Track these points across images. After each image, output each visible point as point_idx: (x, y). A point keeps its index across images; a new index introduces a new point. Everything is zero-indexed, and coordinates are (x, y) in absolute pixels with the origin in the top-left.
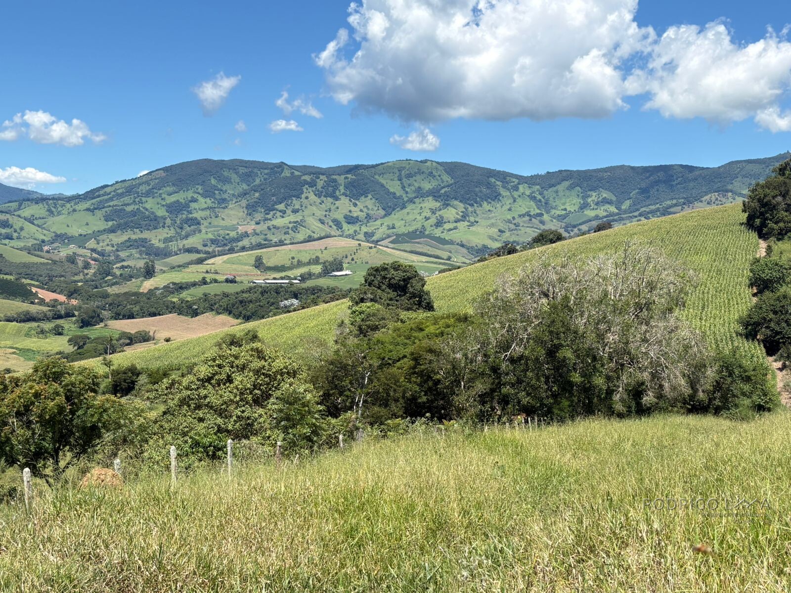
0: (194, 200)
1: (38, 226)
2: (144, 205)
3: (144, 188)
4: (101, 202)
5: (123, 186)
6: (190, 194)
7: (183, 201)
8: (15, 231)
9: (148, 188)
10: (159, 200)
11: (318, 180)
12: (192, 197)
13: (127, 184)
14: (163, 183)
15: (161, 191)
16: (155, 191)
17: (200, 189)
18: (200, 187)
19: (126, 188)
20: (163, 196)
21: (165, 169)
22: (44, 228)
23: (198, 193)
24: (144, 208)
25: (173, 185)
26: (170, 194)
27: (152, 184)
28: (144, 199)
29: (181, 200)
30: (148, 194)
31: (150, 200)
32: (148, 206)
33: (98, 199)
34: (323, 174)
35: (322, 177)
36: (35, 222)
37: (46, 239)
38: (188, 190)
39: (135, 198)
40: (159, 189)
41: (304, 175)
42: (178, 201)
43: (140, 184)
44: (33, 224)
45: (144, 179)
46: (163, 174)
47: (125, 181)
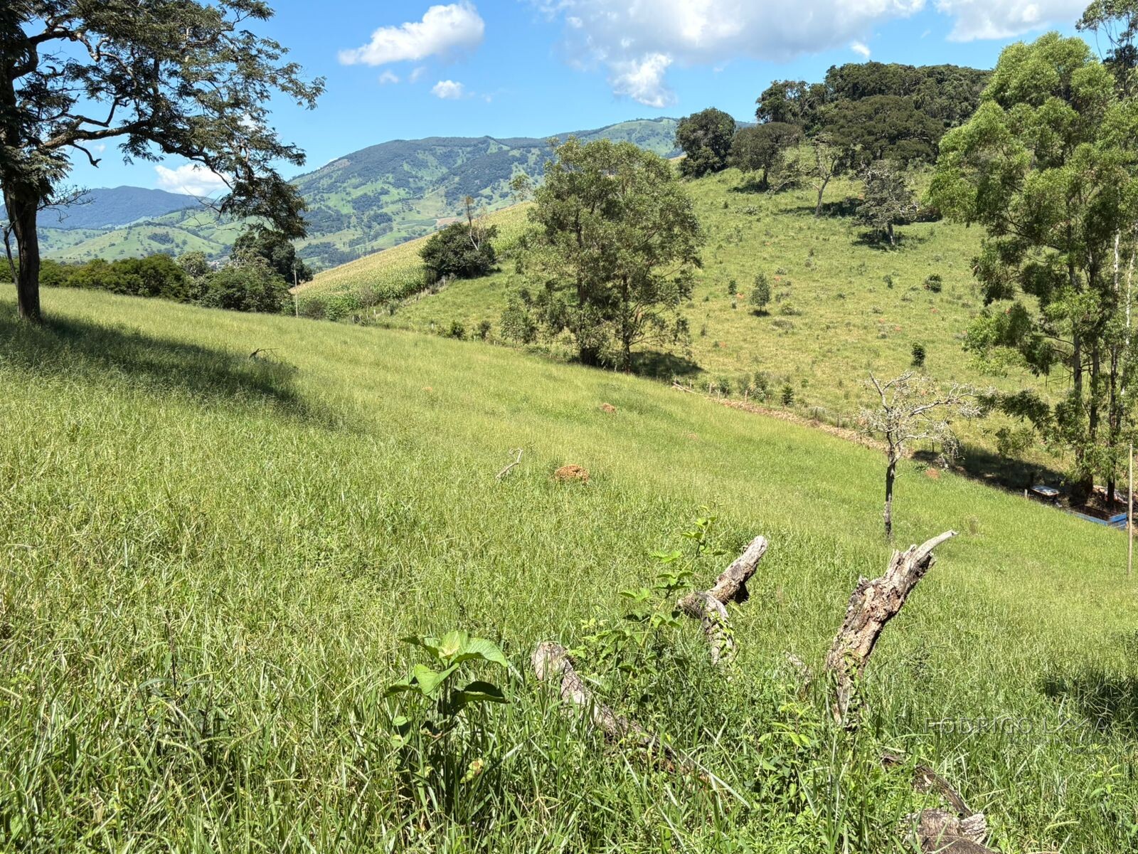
0: (386, 192)
1: (205, 238)
2: (327, 203)
3: (325, 182)
5: (302, 181)
6: (379, 185)
7: (372, 194)
8: (177, 246)
9: (330, 181)
10: (343, 194)
11: (529, 155)
12: (382, 188)
13: (306, 179)
14: (347, 174)
15: (345, 185)
16: (339, 184)
17: (391, 178)
18: (391, 176)
19: (305, 184)
20: (348, 190)
21: (349, 157)
22: (211, 240)
23: (389, 183)
24: (326, 206)
25: (360, 175)
26: (356, 187)
27: (335, 176)
28: (326, 196)
29: (369, 194)
30: (330, 189)
31: (333, 196)
32: (331, 204)
34: (535, 147)
35: (533, 150)
36: (201, 233)
37: (214, 252)
38: (377, 180)
39: (315, 195)
40: (343, 182)
41: (512, 149)
42: (365, 194)
43: (321, 178)
44: (198, 236)
45: (326, 171)
46: (346, 163)
47: (303, 175)
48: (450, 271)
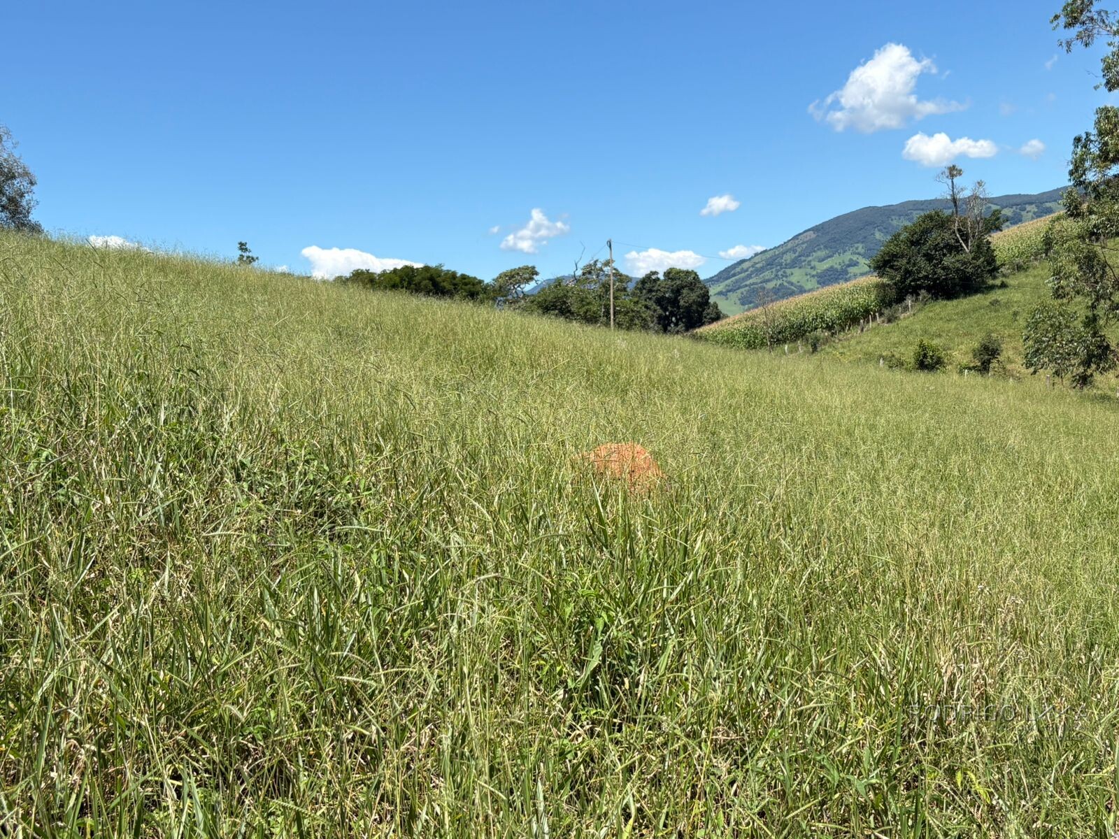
0: (855, 264)
2: (789, 279)
3: (788, 257)
4: (737, 281)
5: (764, 258)
6: (847, 257)
7: (839, 267)
9: (794, 256)
10: (809, 270)
12: (851, 260)
13: (768, 255)
14: (812, 246)
15: (810, 258)
16: (803, 258)
17: (860, 248)
18: (860, 246)
19: (767, 260)
20: (813, 263)
21: (815, 229)
23: (859, 254)
24: (789, 282)
25: (826, 247)
26: (821, 260)
27: (799, 250)
28: (788, 271)
29: (836, 266)
30: (794, 264)
31: (797, 271)
32: (794, 279)
33: (733, 279)
38: (845, 252)
39: (778, 271)
40: (808, 256)
42: (832, 267)
43: (784, 253)
45: (790, 245)
46: (812, 235)
47: (765, 251)
48: (920, 287)
